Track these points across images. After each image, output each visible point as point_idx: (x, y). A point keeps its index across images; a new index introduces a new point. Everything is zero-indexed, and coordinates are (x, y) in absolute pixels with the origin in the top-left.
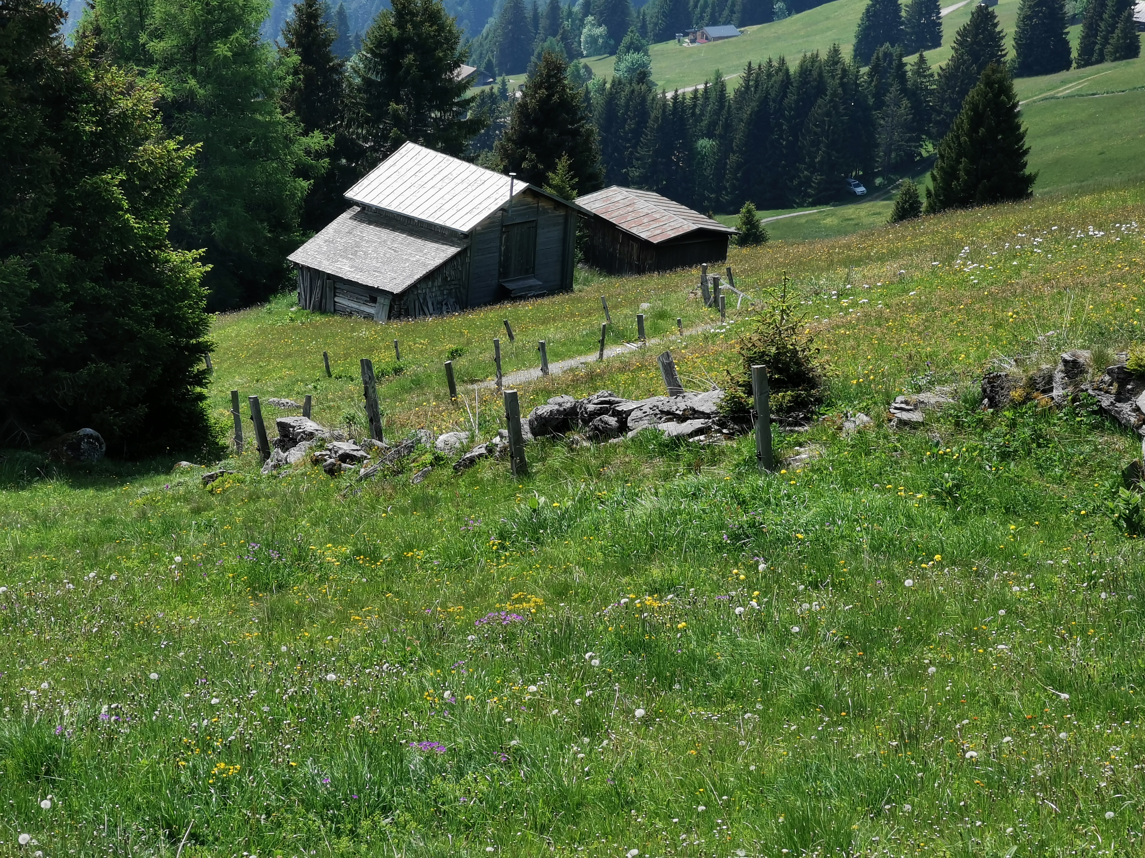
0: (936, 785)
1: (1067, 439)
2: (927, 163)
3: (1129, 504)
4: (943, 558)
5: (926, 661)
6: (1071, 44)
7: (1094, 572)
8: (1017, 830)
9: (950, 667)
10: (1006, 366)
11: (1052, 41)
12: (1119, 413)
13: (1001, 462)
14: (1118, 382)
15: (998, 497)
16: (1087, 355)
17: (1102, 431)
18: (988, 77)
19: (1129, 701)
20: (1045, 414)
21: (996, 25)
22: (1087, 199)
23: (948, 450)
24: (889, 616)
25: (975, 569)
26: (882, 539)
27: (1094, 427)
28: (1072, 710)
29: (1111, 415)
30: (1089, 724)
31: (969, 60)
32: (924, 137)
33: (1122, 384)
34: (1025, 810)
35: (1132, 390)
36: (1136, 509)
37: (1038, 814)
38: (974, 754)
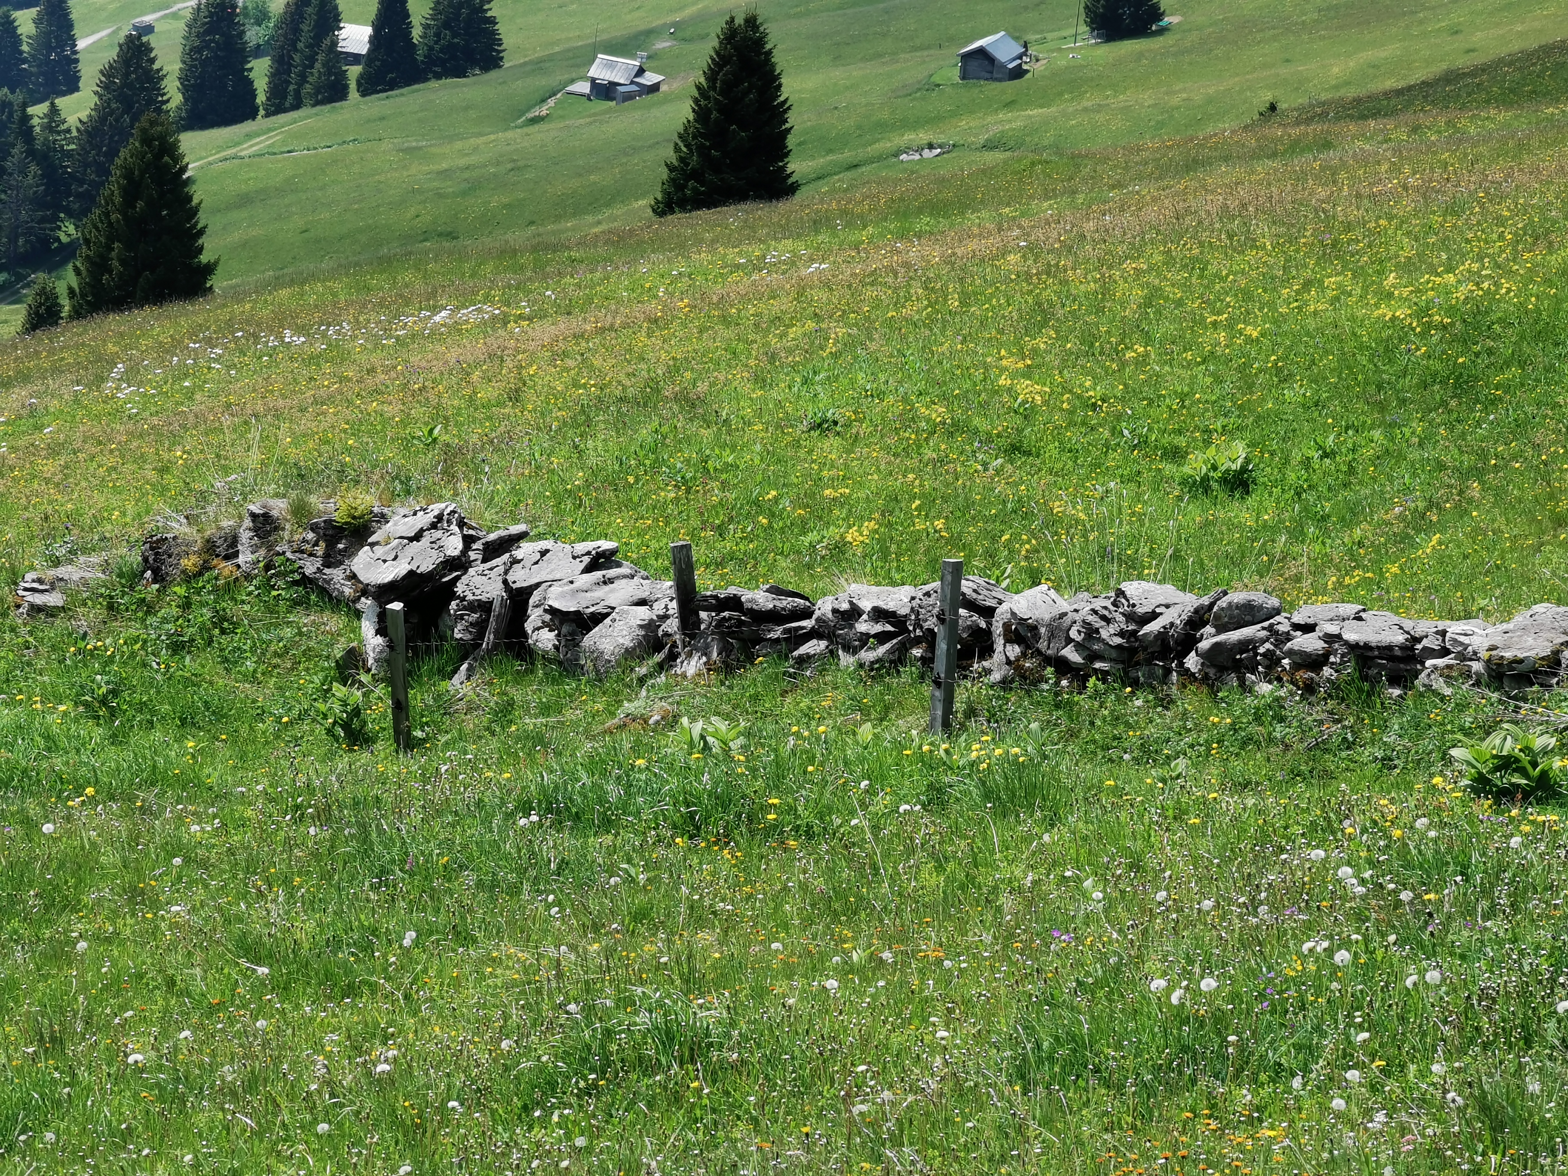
0: (89, 1103)
1: (260, 621)
2: (68, 252)
3: (346, 705)
4: (97, 792)
5: (74, 935)
6: (256, 85)
7: (300, 799)
8: (199, 1155)
9: (108, 940)
10: (173, 524)
11: (231, 80)
12: (328, 582)
13: (172, 656)
14: (325, 541)
15: (170, 704)
16: (282, 506)
17: (307, 609)
18: (144, 131)
19: (348, 971)
20: (230, 588)
21: (152, 61)
22: (284, 293)
23: (100, 643)
24: (22, 876)
25: (139, 804)
26: (12, 769)
27: (296, 603)
28: (273, 988)
29: (318, 586)
30: (297, 1007)
31: (118, 108)
32: (62, 215)
33: (331, 543)
34: (211, 1130)
35: (345, 550)
36: (356, 712)
37: (228, 1133)
38: (139, 1057)
